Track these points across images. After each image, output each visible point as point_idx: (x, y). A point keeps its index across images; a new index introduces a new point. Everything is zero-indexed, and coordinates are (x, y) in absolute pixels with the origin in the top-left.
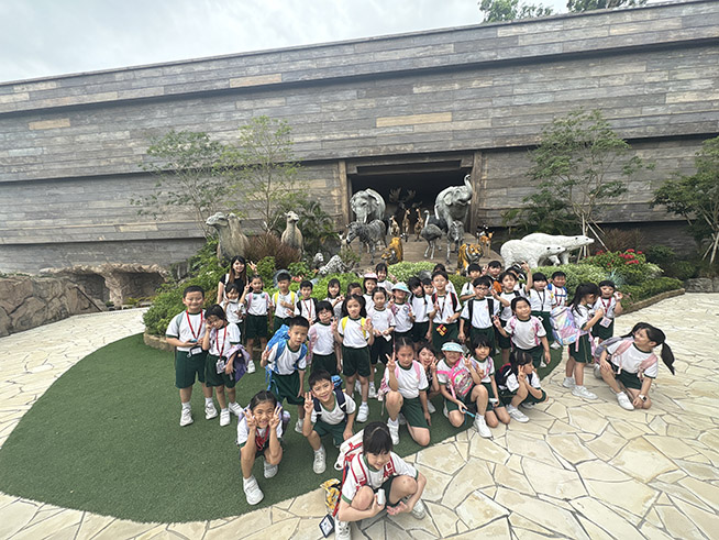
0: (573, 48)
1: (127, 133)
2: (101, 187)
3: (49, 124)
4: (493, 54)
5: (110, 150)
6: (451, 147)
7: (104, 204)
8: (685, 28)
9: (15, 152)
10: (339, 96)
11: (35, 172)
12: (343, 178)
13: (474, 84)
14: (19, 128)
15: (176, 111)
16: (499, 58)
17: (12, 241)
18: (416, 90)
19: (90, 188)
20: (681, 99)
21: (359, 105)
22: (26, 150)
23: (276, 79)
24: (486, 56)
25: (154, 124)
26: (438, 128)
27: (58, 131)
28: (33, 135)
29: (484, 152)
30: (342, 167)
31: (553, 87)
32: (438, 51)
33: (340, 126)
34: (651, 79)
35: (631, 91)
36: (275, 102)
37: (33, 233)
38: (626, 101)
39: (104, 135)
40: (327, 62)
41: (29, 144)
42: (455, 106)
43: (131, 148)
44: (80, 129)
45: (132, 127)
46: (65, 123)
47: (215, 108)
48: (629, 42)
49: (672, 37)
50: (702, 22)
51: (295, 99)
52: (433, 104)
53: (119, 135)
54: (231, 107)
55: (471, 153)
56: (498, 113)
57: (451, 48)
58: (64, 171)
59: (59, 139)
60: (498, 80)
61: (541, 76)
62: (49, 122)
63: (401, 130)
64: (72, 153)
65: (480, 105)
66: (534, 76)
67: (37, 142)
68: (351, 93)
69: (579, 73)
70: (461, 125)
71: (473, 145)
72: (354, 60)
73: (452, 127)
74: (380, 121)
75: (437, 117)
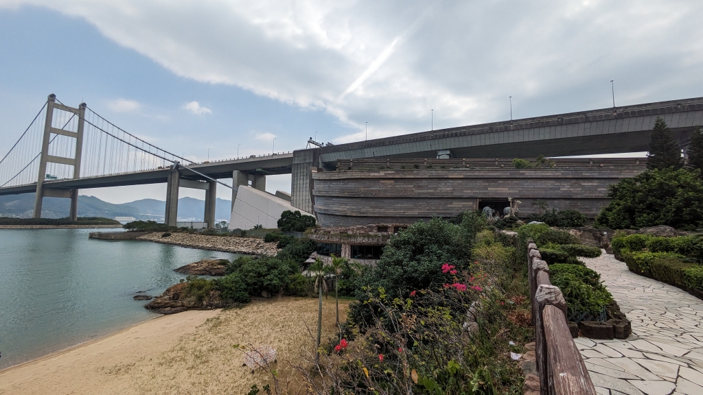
0: (538, 177)
1: (412, 186)
2: (400, 200)
3: (387, 181)
5: (407, 190)
7: (400, 205)
8: (562, 175)
10: (478, 182)
11: (381, 195)
12: (478, 202)
13: (514, 182)
14: (376, 182)
17: (365, 215)
18: (498, 182)
19: (396, 201)
20: (563, 190)
21: (483, 184)
23: (462, 177)
24: (517, 177)
25: (422, 184)
26: (505, 192)
27: (389, 184)
28: (381, 184)
30: (477, 200)
32: (505, 174)
33: (478, 189)
34: (556, 185)
35: (551, 187)
36: (459, 181)
37: (373, 213)
38: (551, 189)
39: (405, 186)
40: (476, 174)
41: (379, 187)
42: (509, 186)
43: (413, 190)
44: (398, 184)
45: (415, 184)
46: (392, 181)
47: (442, 182)
48: (550, 177)
49: (560, 177)
50: (565, 174)
51: (465, 181)
52: (504, 186)
53: (410, 186)
54: (447, 181)
56: (520, 189)
57: (508, 174)
58: (391, 195)
59: (389, 186)
60: (520, 182)
61: (530, 182)
64: (394, 191)
65: (515, 187)
68: (481, 181)
69: (540, 181)
70: (511, 191)
72: (484, 174)
73: (508, 191)
74: (489, 189)
75: (505, 189)
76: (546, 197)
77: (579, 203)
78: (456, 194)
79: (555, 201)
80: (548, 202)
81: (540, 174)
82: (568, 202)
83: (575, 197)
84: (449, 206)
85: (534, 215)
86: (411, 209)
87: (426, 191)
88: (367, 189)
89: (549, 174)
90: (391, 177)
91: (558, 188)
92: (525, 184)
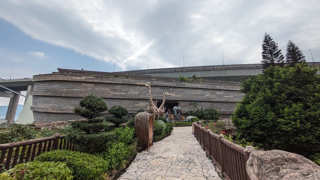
0: (193, 87)
1: (109, 89)
5: (104, 92)
6: (176, 99)
8: (206, 87)
9: (75, 90)
10: (157, 88)
12: (156, 103)
13: (179, 90)
14: (78, 84)
15: (122, 86)
18: (170, 89)
20: (207, 96)
21: (160, 90)
22: (78, 90)
24: (181, 86)
26: (174, 96)
27: (90, 86)
28: (82, 86)
29: (181, 101)
30: (156, 101)
31: (191, 92)
32: (174, 84)
33: (157, 93)
35: (200, 94)
38: (200, 95)
39: (103, 89)
40: (155, 83)
41: (80, 88)
42: (176, 93)
43: (109, 92)
44: (97, 87)
45: (111, 88)
46: (93, 85)
47: (131, 87)
48: (199, 87)
50: (207, 86)
52: (173, 92)
54: (135, 87)
55: (179, 101)
56: (183, 95)
57: (176, 84)
59: (90, 88)
60: (183, 90)
62: (88, 84)
64: (93, 92)
65: (180, 93)
66: (188, 90)
67: (83, 88)
68: (159, 88)
69: (194, 90)
70: (177, 96)
71: (179, 99)
72: (160, 83)
75: (173, 94)
76: (197, 100)
77: (215, 105)
78: (141, 97)
79: (203, 103)
80: (199, 103)
81: (194, 85)
82: (209, 104)
83: (213, 100)
84: (136, 105)
85: (190, 111)
87: (119, 94)
88: (69, 90)
89: (199, 86)
91: (204, 95)
92: (185, 91)
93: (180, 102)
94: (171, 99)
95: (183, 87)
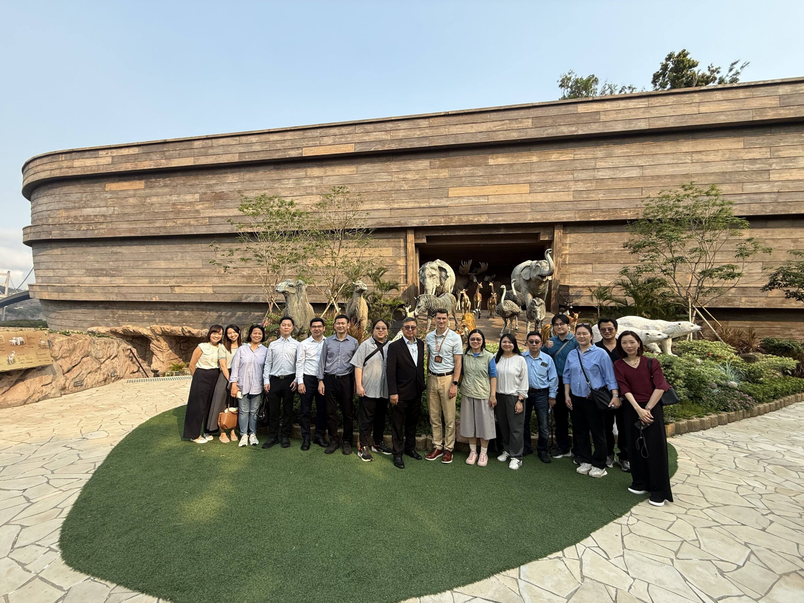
0: (660, 123)
2: (164, 248)
3: (124, 186)
4: (574, 129)
7: (163, 264)
9: (88, 211)
10: (411, 165)
11: (103, 231)
13: (553, 157)
14: (95, 188)
16: (580, 132)
19: (153, 247)
21: (431, 175)
22: (98, 209)
23: (350, 149)
25: (224, 188)
26: (516, 199)
27: (131, 193)
28: (108, 196)
29: (567, 226)
30: (411, 237)
31: (640, 161)
33: (411, 194)
34: (751, 156)
36: (345, 170)
37: (89, 290)
38: (724, 177)
41: (103, 204)
43: (197, 211)
44: (154, 191)
47: (286, 175)
49: (770, 115)
51: (366, 167)
52: (509, 175)
53: (189, 198)
54: (302, 173)
55: (550, 226)
56: (580, 186)
58: (131, 230)
59: (132, 201)
61: (625, 150)
62: (125, 184)
63: (474, 200)
66: (620, 150)
68: (423, 163)
70: (540, 198)
71: (552, 218)
72: (429, 132)
73: (531, 198)
74: (453, 192)
75: (514, 189)
86: (195, 276)
88: (73, 213)
90: (129, 167)
91: (759, 172)
92: (601, 164)
93: (558, 233)
94: (501, 220)
95: (582, 131)
